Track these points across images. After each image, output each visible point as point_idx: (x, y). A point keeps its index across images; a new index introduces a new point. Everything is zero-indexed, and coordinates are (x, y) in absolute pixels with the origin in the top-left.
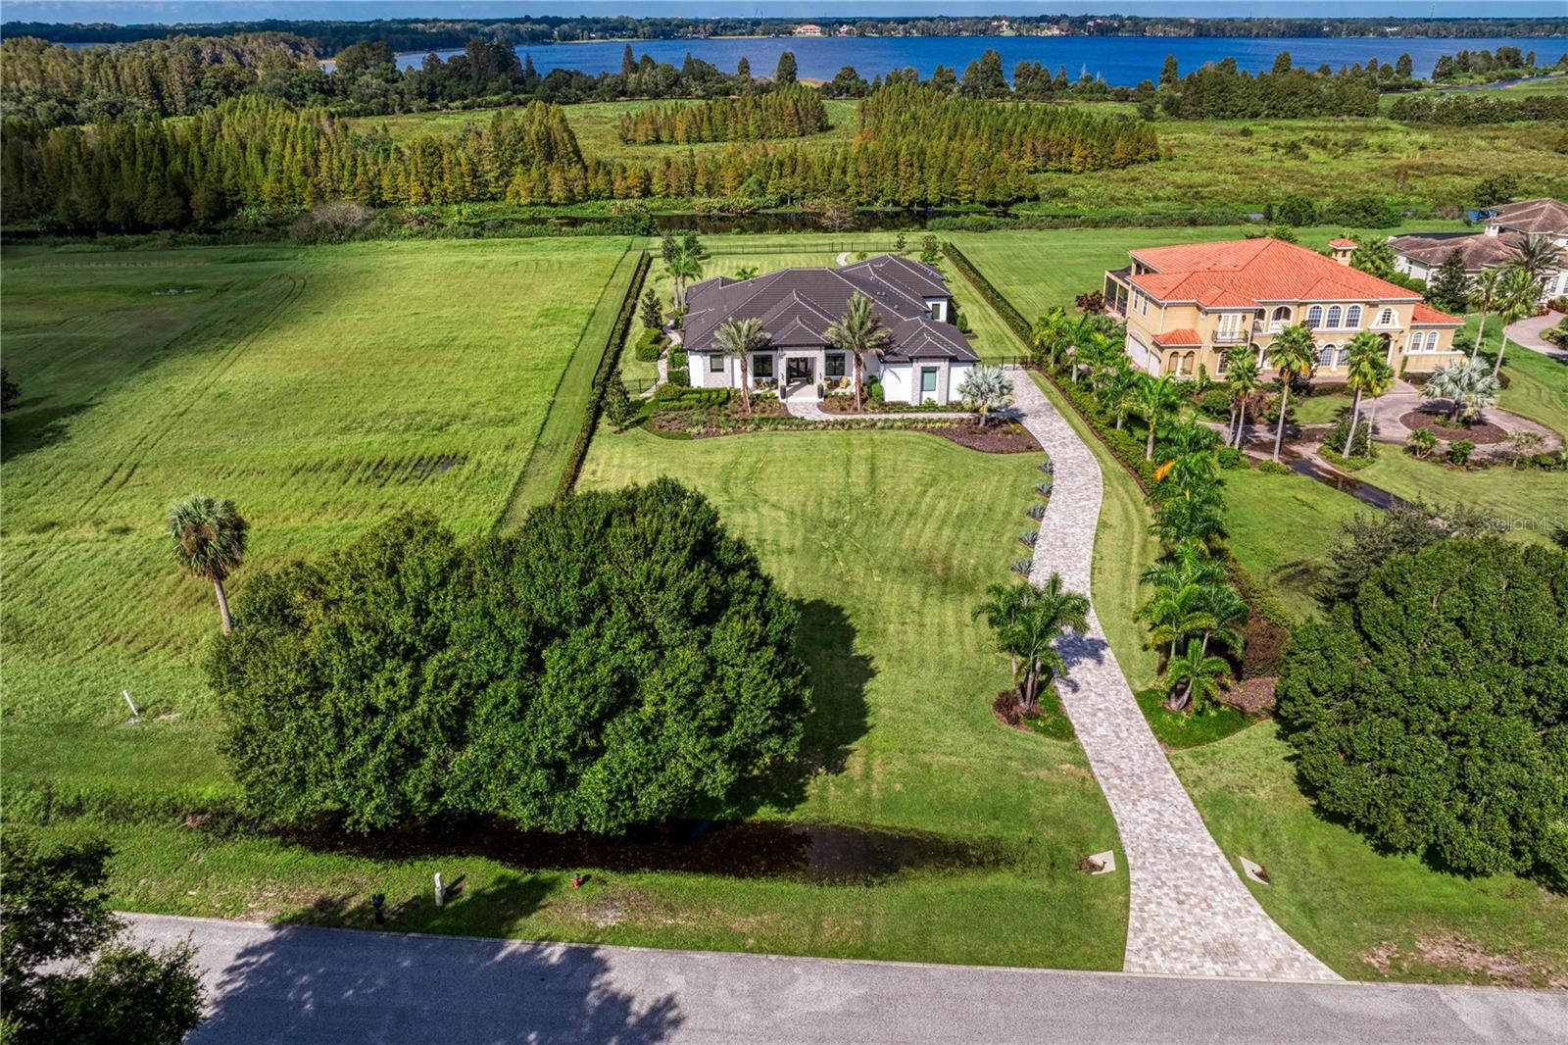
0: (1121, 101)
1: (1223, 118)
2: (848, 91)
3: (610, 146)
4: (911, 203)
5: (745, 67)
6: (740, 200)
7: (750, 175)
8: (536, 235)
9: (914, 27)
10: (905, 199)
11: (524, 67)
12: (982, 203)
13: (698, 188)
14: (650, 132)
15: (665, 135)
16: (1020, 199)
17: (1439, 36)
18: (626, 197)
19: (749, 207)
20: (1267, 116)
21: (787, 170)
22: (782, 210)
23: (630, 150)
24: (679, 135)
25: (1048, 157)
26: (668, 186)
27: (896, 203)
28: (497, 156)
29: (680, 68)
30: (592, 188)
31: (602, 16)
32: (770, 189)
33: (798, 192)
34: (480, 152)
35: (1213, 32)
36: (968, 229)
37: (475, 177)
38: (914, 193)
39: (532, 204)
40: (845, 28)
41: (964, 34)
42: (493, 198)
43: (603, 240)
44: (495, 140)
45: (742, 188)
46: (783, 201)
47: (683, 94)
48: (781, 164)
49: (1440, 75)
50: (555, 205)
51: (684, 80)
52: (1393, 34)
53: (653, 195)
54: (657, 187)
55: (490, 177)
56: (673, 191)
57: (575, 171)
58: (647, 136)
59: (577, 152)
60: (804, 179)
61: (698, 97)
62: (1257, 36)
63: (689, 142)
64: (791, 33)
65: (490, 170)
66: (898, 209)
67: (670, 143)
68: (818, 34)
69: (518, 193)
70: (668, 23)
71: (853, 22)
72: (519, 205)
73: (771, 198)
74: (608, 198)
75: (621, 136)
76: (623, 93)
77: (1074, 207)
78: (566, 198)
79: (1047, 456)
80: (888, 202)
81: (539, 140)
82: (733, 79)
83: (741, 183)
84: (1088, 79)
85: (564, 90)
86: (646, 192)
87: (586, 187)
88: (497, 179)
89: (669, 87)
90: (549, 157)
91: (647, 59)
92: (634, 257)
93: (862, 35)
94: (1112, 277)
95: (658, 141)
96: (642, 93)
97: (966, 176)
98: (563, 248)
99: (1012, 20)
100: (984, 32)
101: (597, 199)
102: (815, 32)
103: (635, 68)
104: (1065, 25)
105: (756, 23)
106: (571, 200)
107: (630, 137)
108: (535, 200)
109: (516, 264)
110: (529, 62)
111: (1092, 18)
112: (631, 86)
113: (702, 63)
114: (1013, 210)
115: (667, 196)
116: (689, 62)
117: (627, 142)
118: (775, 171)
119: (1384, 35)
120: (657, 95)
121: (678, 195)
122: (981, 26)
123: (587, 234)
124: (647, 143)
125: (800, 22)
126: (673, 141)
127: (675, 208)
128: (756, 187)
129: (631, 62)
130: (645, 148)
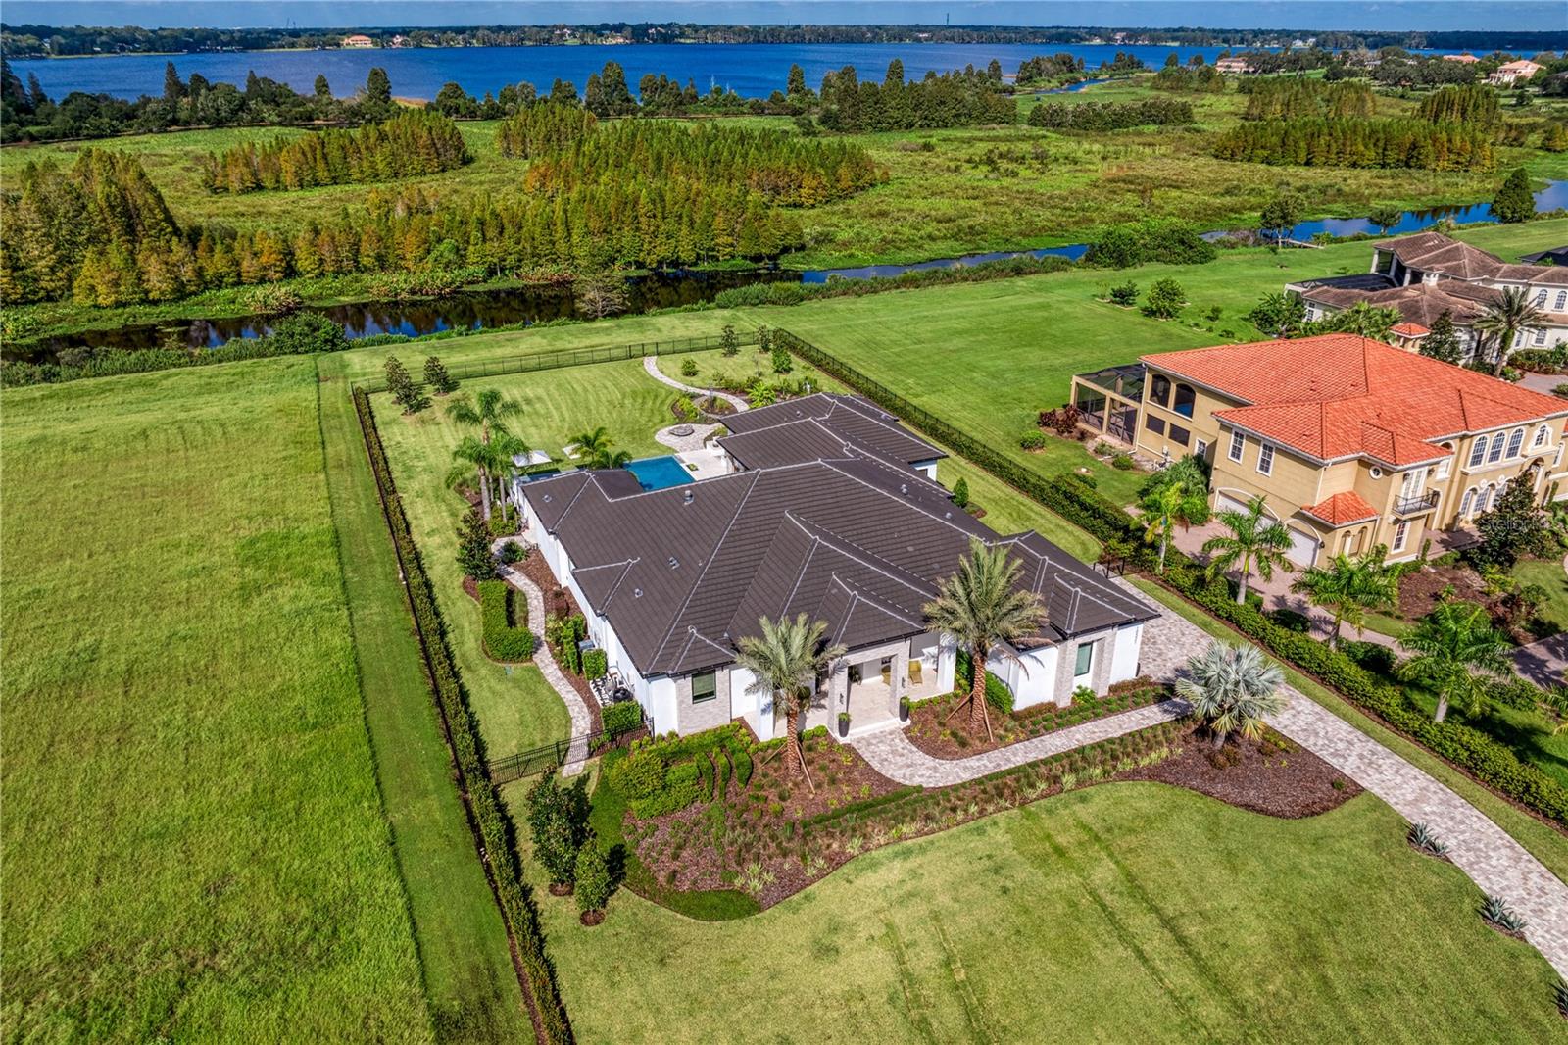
0: (757, 114)
1: (881, 130)
2: (457, 111)
3: (194, 199)
4: (660, 263)
5: (323, 86)
6: (436, 277)
7: (440, 240)
8: (153, 368)
9: (474, 37)
10: (651, 260)
11: (28, 91)
12: (744, 257)
13: (365, 261)
14: (247, 177)
15: (268, 180)
16: (786, 250)
17: (963, 41)
18: (262, 281)
19: (447, 286)
20: (921, 126)
21: (491, 233)
22: (495, 284)
23: (223, 201)
24: (288, 178)
25: (776, 190)
26: (322, 261)
27: (640, 265)
28: (47, 235)
29: (243, 89)
30: (209, 273)
31: (104, 27)
32: (472, 258)
33: (511, 260)
34: (19, 230)
35: (770, 39)
36: (774, 303)
37: (15, 268)
38: (663, 251)
39: (119, 304)
40: (398, 39)
41: (528, 43)
42: (49, 298)
43: (269, 367)
44: (39, 210)
45: (431, 258)
46: (491, 272)
47: (253, 119)
48: (482, 223)
49: (1022, 80)
50: (155, 303)
51: (252, 104)
52: (926, 40)
53: (301, 275)
54: (304, 262)
55: (41, 265)
56: (329, 267)
57: (179, 250)
58: (242, 181)
59: (169, 219)
60: (518, 243)
61: (273, 124)
62: (810, 42)
63: (301, 187)
64: (338, 45)
65: (39, 256)
66: (644, 272)
67: (276, 189)
68: (370, 46)
69: (92, 288)
70: (190, 34)
71: (405, 32)
72: (97, 306)
73: (475, 269)
74: (234, 285)
75: (206, 183)
76: (175, 121)
77: (851, 256)
78: (174, 291)
79: (1379, 804)
80: (629, 263)
81: (112, 207)
82: (311, 100)
83: (429, 252)
84: (719, 91)
85: (92, 119)
86: (290, 272)
87: (199, 272)
88: (53, 270)
89: (234, 112)
90: (130, 230)
91: (198, 80)
92: (335, 394)
93: (419, 46)
94: (1082, 382)
95: (259, 187)
96: (199, 121)
97: (723, 226)
98: (208, 388)
99: (575, 29)
100: (548, 41)
101: (219, 287)
102: (365, 43)
103: (183, 91)
104: (628, 32)
105: (295, 34)
106: (181, 293)
107: (218, 183)
108: (124, 298)
109: (144, 434)
110: (35, 85)
111: (652, 26)
112: (183, 115)
113: (271, 83)
114: (784, 263)
115: (322, 274)
116: (253, 81)
117: (215, 191)
118: (475, 235)
119: (919, 40)
120: (219, 123)
121: (337, 273)
122: (544, 35)
123: (239, 357)
124: (245, 191)
125: (344, 33)
126: (279, 187)
127: (341, 293)
128: (452, 256)
129: (177, 83)
130: (244, 198)
